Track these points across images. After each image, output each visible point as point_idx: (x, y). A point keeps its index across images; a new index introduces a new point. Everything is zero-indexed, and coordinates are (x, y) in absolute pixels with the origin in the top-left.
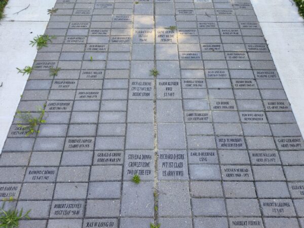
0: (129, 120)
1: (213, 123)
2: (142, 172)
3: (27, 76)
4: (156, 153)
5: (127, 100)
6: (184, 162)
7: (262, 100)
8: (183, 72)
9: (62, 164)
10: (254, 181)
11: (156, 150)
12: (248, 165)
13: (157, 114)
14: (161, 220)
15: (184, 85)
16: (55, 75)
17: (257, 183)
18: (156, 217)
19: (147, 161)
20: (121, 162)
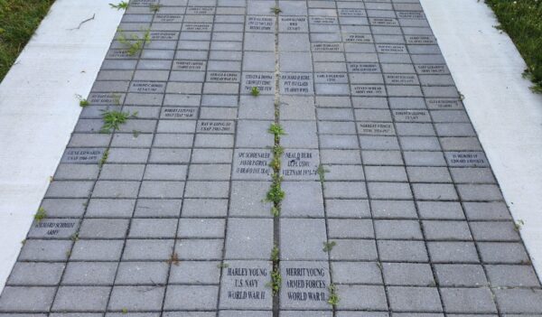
0: (245, 48)
1: (344, 53)
2: (261, 88)
3: (123, 11)
4: (277, 75)
5: (244, 33)
6: (310, 82)
7: (403, 35)
8: (311, 11)
9: (171, 79)
10: (387, 97)
11: (277, 73)
12: (382, 84)
13: (280, 46)
14: (281, 123)
15: (311, 21)
16: (156, 10)
17: (390, 99)
18: (277, 120)
19: (267, 80)
20: (238, 81)
